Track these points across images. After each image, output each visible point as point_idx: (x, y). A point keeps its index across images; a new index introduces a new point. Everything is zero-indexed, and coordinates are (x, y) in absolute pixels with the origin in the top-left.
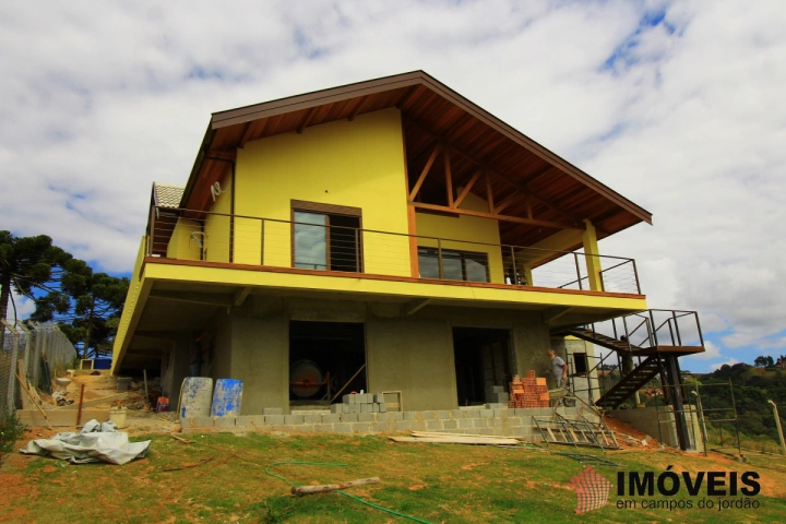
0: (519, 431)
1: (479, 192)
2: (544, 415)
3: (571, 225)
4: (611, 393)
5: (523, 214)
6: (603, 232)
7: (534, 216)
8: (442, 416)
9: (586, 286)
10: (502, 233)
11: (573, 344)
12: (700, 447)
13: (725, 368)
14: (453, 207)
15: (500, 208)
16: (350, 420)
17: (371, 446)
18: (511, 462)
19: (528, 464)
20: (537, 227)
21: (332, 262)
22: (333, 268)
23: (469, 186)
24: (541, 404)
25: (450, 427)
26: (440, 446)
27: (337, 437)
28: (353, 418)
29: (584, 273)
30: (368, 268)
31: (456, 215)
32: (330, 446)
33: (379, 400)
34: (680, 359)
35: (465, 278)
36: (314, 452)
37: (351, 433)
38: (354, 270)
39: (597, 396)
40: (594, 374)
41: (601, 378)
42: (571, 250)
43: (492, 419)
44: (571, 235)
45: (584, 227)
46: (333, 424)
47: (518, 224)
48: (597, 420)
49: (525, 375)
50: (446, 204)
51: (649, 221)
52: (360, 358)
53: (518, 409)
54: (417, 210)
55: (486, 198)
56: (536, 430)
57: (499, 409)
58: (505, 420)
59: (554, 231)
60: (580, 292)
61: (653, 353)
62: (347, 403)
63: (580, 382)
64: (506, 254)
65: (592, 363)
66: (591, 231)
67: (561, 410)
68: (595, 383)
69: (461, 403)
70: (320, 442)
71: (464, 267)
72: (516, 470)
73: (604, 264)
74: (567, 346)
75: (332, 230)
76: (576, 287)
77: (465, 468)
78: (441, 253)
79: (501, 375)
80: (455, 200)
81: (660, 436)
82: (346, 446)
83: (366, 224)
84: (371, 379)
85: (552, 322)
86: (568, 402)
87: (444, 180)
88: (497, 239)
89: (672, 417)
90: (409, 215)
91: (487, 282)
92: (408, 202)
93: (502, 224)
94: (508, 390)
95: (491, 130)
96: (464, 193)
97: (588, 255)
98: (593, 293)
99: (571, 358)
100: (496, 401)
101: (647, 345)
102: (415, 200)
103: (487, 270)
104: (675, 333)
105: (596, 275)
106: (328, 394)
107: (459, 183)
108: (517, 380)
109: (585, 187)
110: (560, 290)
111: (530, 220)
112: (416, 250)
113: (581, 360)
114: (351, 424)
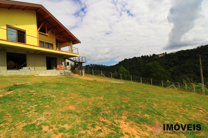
0: (58, 74)
1: (52, 32)
2: (62, 71)
3: (68, 41)
4: (72, 68)
5: (60, 38)
6: (73, 44)
7: (63, 39)
8: (44, 72)
9: (70, 52)
10: (56, 41)
11: (67, 61)
12: (84, 75)
13: (87, 65)
14: (47, 34)
15: (56, 36)
16: (23, 72)
17: (28, 77)
18: (57, 78)
19: (61, 78)
20: (62, 41)
21: (18, 40)
22: (18, 42)
23: (51, 31)
24: (62, 69)
25: (45, 73)
26: (43, 76)
27: (21, 75)
28: (24, 72)
29: (70, 50)
30: (27, 43)
31: (47, 36)
32: (19, 77)
33: (30, 69)
34: (83, 64)
35: (48, 48)
36: (16, 78)
37: (24, 75)
38: (24, 43)
39: (70, 68)
40: (70, 65)
41: (71, 66)
42: (68, 46)
43: (53, 72)
44: (68, 43)
45: (70, 42)
46: (19, 73)
47: (59, 40)
48: (70, 72)
49: (59, 65)
50: (46, 33)
51: (80, 43)
52: (25, 61)
53: (58, 70)
54: (39, 33)
55: (53, 34)
56: (61, 74)
57: (54, 70)
58: (56, 72)
59: (66, 42)
60: (69, 53)
61: (79, 63)
62: (23, 69)
63: (68, 67)
64: (57, 44)
65: (70, 64)
66: (71, 43)
67: (65, 71)
68: (70, 67)
69: (47, 69)
70: (17, 76)
71: (48, 45)
72: (58, 79)
73: (73, 49)
74: (66, 61)
75: (18, 33)
76: (69, 52)
77: (49, 79)
78: (44, 43)
79: (55, 65)
80: (47, 33)
81: (79, 74)
82: (23, 77)
83: (27, 33)
84: (28, 64)
85: (64, 57)
86: (66, 69)
87: (45, 29)
88: (55, 42)
89: (81, 71)
90: (37, 34)
91: (53, 49)
92: (37, 31)
93: (56, 39)
94: (56, 67)
95: (56, 21)
96: (49, 32)
97: (71, 47)
98: (71, 53)
99: (67, 63)
100: (54, 69)
101: (78, 61)
102: (39, 31)
103: (53, 47)
104: (82, 60)
105: (72, 50)
106: (17, 67)
107: (49, 30)
108: (58, 66)
109: (71, 36)
110: (66, 52)
111: (62, 40)
112: (39, 41)
113: (68, 63)
114: (24, 73)
